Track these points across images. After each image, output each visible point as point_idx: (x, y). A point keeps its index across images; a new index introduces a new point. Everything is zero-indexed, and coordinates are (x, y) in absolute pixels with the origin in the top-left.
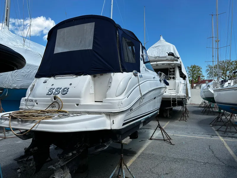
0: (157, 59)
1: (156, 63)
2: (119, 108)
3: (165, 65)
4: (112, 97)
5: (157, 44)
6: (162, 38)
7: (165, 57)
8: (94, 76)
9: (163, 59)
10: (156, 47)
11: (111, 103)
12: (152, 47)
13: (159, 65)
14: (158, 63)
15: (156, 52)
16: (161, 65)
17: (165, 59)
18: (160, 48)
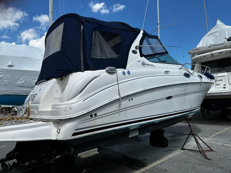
0: (211, 48)
1: (210, 53)
2: (66, 114)
3: (223, 54)
4: (63, 102)
5: (213, 31)
6: (219, 22)
7: (223, 44)
8: (62, 79)
9: (219, 47)
10: (211, 34)
11: (57, 109)
12: (206, 35)
13: (215, 55)
14: (213, 52)
15: (213, 40)
16: (217, 54)
17: (223, 46)
18: (217, 34)
